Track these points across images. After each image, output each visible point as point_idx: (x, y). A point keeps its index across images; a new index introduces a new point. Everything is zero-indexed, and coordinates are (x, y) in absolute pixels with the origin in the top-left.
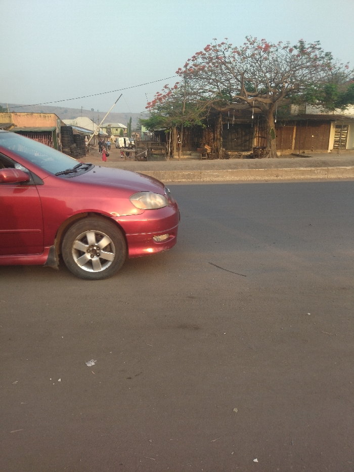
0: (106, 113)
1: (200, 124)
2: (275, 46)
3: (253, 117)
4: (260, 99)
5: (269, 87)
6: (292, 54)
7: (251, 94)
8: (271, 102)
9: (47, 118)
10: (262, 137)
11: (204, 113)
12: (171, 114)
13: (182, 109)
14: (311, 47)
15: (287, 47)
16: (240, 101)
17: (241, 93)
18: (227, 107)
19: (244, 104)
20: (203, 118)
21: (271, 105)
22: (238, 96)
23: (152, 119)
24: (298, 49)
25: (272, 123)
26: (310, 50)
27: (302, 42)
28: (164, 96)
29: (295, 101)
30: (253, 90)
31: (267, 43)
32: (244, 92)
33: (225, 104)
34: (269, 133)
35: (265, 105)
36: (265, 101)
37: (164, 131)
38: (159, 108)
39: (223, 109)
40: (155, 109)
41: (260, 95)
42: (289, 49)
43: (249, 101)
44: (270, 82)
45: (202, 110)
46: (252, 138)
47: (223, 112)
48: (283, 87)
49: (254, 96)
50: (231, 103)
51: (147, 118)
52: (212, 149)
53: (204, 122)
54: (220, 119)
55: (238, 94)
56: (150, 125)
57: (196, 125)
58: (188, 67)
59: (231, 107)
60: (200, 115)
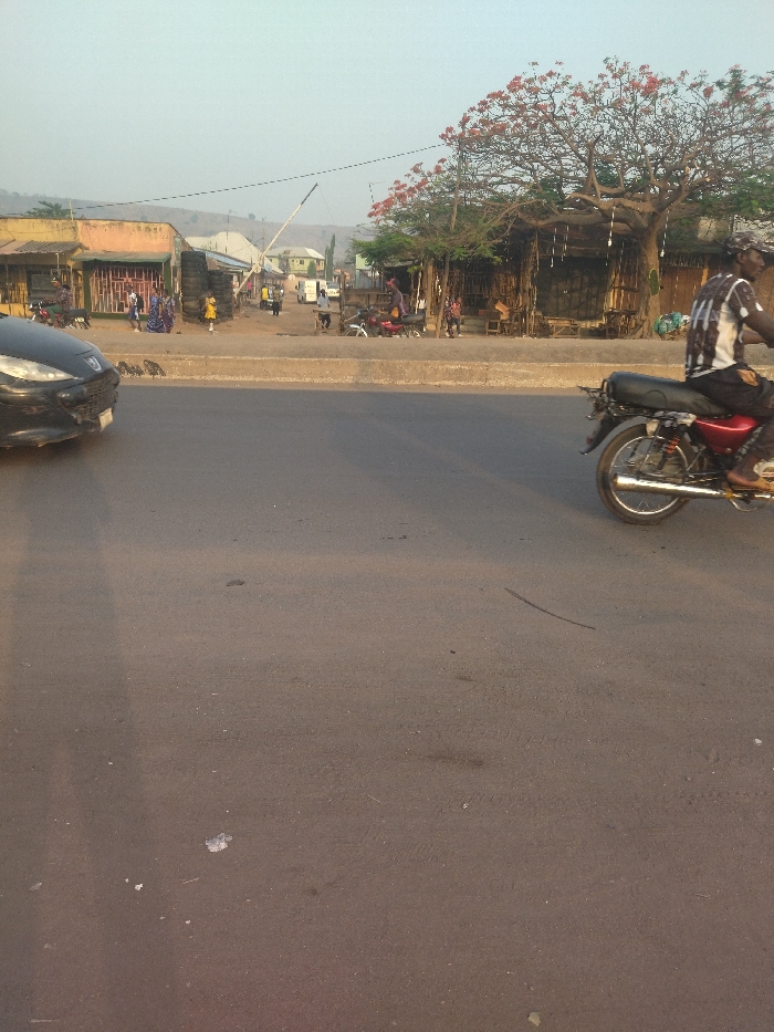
0: (282, 225)
1: (489, 254)
2: (671, 82)
3: (610, 243)
4: (628, 203)
5: (652, 177)
6: (711, 100)
7: (608, 190)
8: (654, 210)
9: (152, 233)
10: (626, 289)
11: (498, 232)
12: (423, 231)
13: (450, 220)
14: (757, 85)
15: (700, 84)
16: (584, 206)
17: (585, 186)
18: (553, 219)
19: (590, 212)
20: (496, 241)
21: (654, 217)
22: (578, 195)
23: (380, 241)
24: (726, 90)
25: (653, 259)
26: (755, 90)
27: (736, 74)
28: (411, 190)
29: (708, 209)
30: (614, 182)
31: (653, 75)
32: (593, 186)
33: (546, 212)
34: (645, 280)
35: (639, 217)
36: (640, 207)
37: (406, 267)
38: (399, 217)
39: (541, 223)
40: (390, 218)
41: (629, 194)
42: (703, 88)
43: (602, 207)
44: (655, 165)
45: (496, 224)
46: (605, 292)
47: (543, 229)
48: (685, 176)
49: (616, 196)
50: (561, 211)
51: (371, 239)
52: (511, 312)
53: (498, 250)
54: (535, 245)
55: (578, 190)
56: (375, 253)
57: (480, 256)
58: (468, 125)
59: (561, 217)
60: (489, 234)
